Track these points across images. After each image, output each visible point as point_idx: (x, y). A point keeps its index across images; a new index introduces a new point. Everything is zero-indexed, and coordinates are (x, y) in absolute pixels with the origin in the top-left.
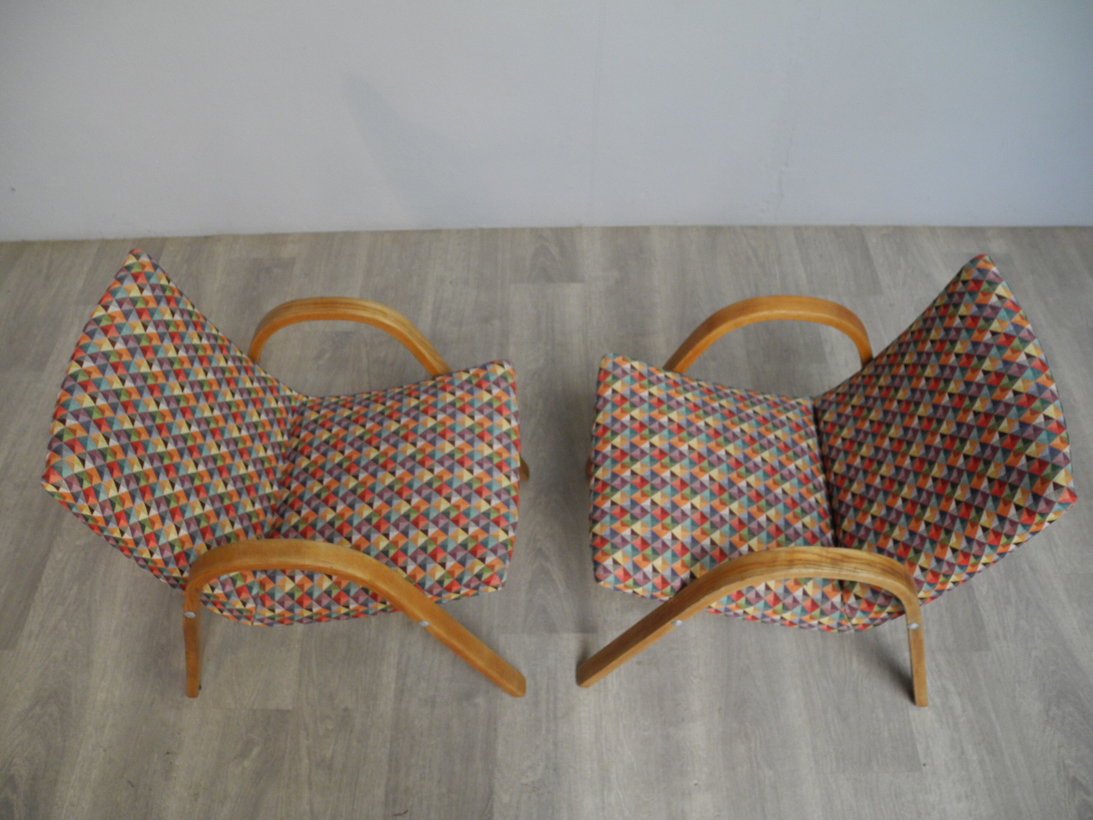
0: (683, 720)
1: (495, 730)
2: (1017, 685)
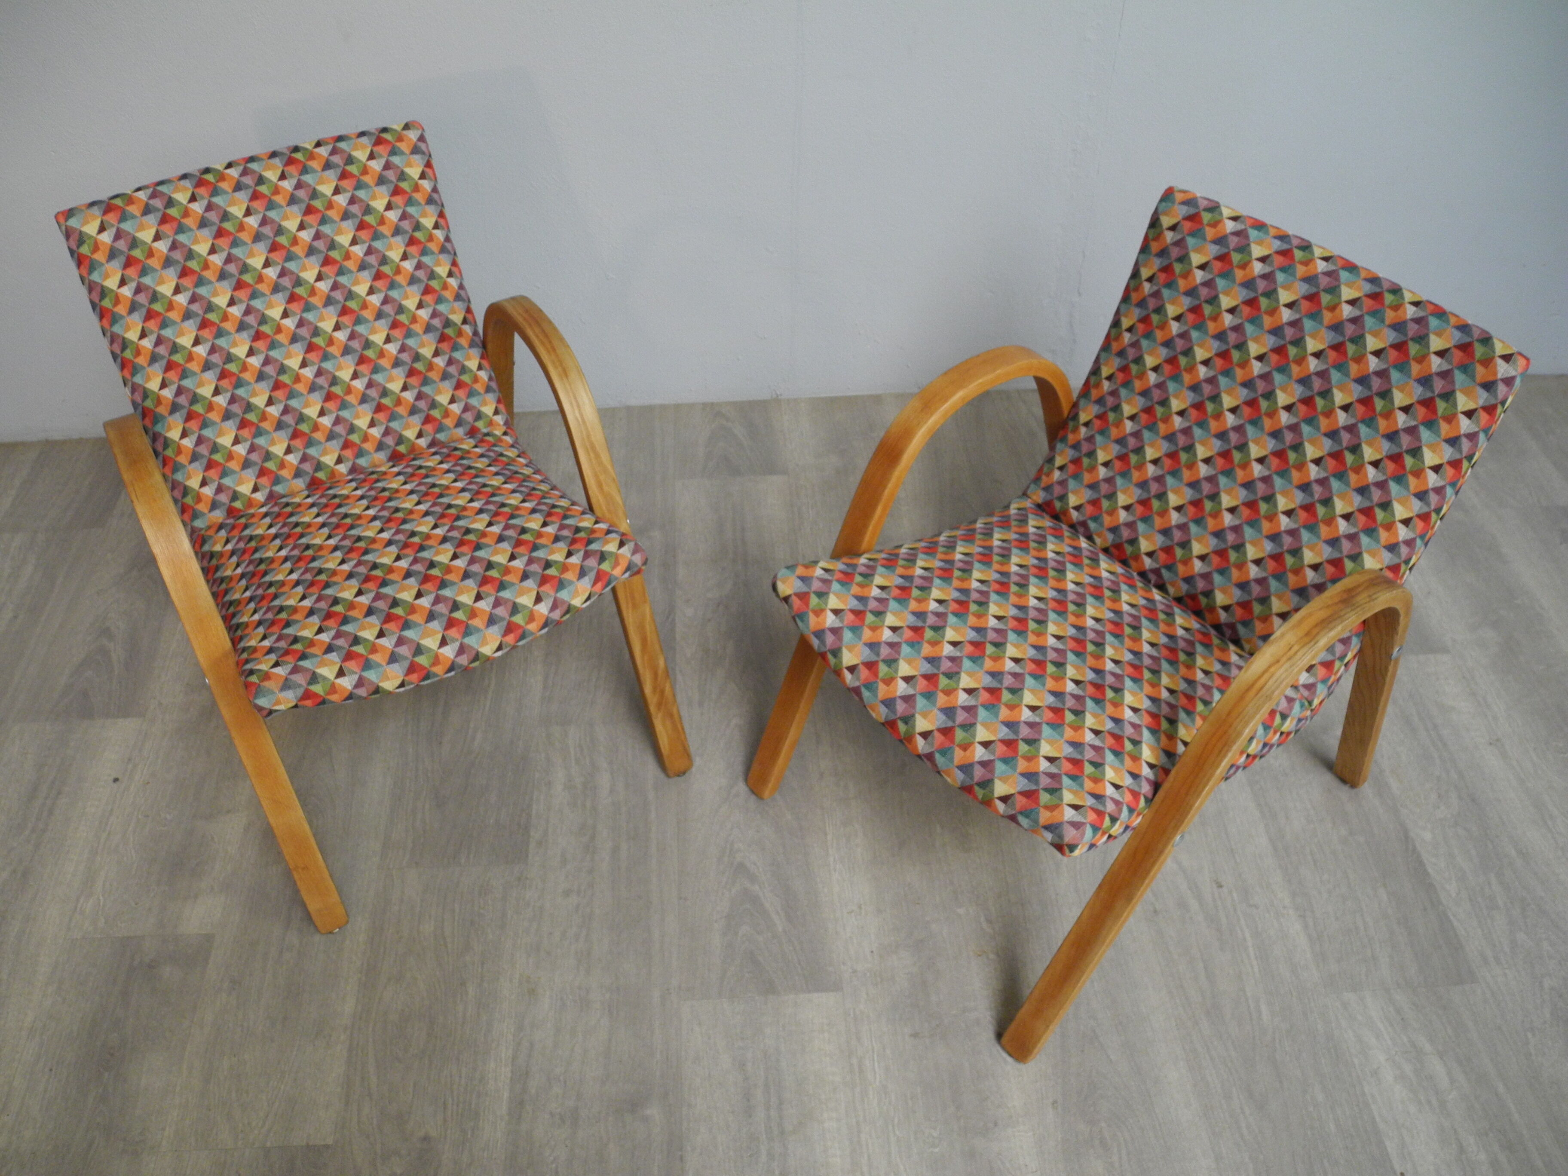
0: (996, 1124)
1: (681, 1159)
2: (1530, 1035)
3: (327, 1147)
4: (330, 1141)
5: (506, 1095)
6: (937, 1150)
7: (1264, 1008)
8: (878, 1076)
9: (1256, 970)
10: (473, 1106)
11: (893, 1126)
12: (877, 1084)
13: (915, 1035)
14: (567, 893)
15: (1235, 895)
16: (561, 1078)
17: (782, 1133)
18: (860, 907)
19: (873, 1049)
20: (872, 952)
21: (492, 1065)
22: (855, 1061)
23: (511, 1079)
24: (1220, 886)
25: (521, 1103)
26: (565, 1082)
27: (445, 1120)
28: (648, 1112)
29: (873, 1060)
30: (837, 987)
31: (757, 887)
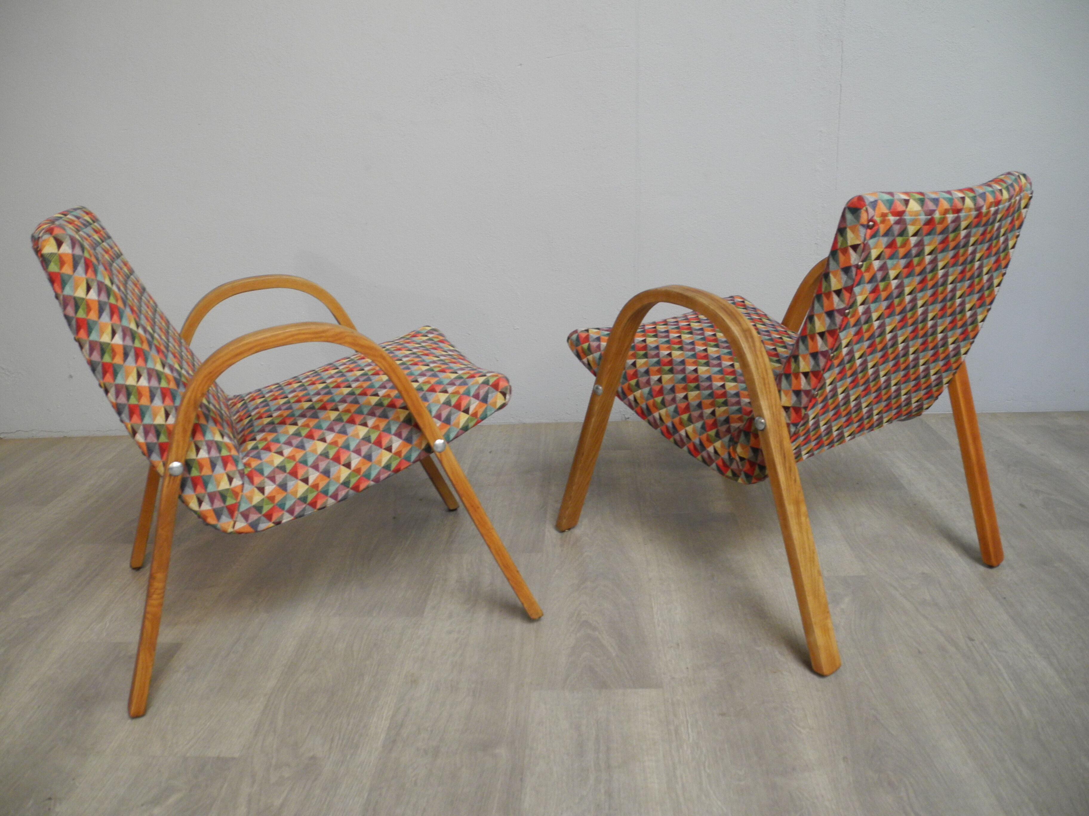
0: (794, 770)
3: (233, 759)
4: (237, 755)
5: (383, 736)
6: (742, 783)
7: (1024, 709)
8: (691, 736)
9: (1012, 686)
10: (355, 741)
11: (704, 768)
12: (691, 740)
13: (723, 715)
14: (450, 632)
15: (986, 645)
16: (429, 729)
17: (609, 767)
18: (678, 645)
19: (687, 722)
20: (687, 668)
21: (375, 719)
22: (672, 728)
23: (389, 728)
24: (972, 640)
25: (394, 741)
26: (432, 731)
27: (330, 748)
28: (497, 751)
29: (688, 727)
30: (659, 686)
31: (597, 633)
